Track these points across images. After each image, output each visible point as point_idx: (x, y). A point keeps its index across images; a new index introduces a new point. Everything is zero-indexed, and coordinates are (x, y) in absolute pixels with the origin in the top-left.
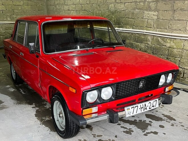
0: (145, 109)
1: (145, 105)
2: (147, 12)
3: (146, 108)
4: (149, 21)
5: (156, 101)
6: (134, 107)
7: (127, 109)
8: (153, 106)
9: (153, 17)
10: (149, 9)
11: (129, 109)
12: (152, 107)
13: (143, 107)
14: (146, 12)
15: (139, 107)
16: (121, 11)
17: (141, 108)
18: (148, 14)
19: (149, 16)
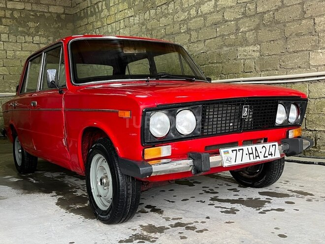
0: (256, 157)
1: (256, 150)
2: (243, 49)
3: (257, 155)
4: (247, 61)
5: (275, 145)
6: (236, 150)
7: (225, 152)
8: (270, 153)
9: (253, 54)
10: (245, 42)
11: (228, 152)
12: (269, 155)
13: (252, 153)
14: (240, 49)
15: (246, 152)
16: (199, 54)
17: (249, 154)
18: (245, 51)
19: (246, 54)
